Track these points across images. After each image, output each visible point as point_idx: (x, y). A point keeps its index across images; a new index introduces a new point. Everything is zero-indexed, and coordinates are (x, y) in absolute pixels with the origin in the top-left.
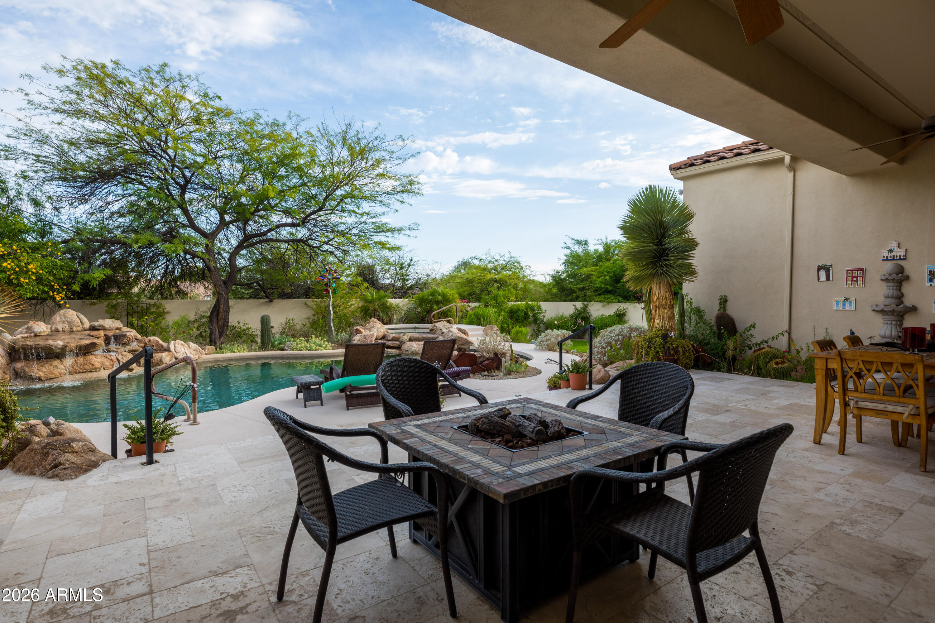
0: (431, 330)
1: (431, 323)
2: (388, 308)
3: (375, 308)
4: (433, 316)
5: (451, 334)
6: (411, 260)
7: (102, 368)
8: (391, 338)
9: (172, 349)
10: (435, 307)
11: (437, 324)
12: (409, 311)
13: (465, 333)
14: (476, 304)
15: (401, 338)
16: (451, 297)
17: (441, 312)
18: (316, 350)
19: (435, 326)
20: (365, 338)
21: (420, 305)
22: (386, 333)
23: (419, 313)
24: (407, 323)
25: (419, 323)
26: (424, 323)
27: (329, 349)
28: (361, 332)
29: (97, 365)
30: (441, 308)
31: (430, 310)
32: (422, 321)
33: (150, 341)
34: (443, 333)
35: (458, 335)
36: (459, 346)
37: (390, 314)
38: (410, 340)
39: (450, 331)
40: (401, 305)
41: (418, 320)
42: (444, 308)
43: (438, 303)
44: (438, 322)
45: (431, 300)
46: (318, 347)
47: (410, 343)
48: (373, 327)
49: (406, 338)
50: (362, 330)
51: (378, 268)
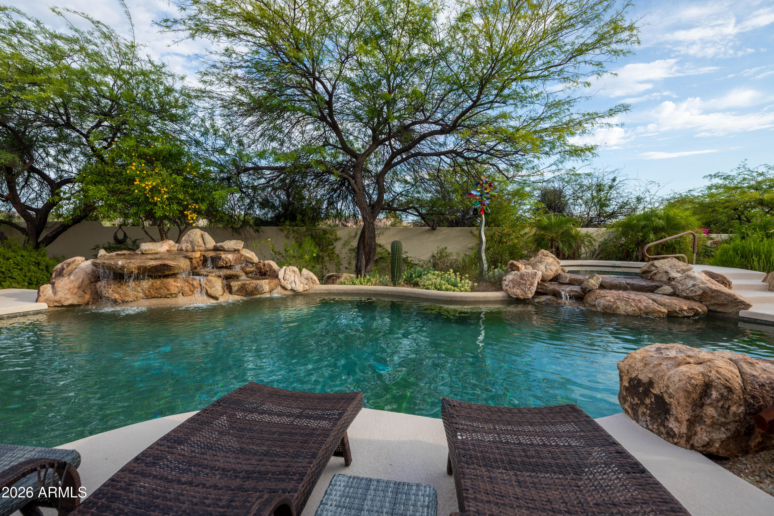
0: (645, 273)
1: (643, 260)
2: (573, 237)
3: (552, 237)
4: (648, 250)
5: (691, 283)
6: (614, 180)
7: (181, 294)
8: (567, 281)
9: (281, 276)
10: (652, 236)
11: (656, 263)
12: (605, 243)
13: (724, 281)
14: (724, 236)
15: (585, 283)
16: (683, 222)
17: (663, 245)
18: (447, 290)
19: (653, 265)
20: (522, 279)
21: (624, 234)
22: (560, 271)
23: (622, 245)
24: (601, 259)
25: (620, 259)
26: (630, 260)
27: (466, 291)
28: (518, 269)
29: (174, 290)
30: (662, 238)
31: (642, 241)
32: (627, 257)
33: (264, 265)
34: (670, 279)
35: (710, 285)
36: (712, 308)
37: (574, 245)
38: (602, 286)
39: (689, 277)
40: (594, 235)
41: (619, 255)
42: (668, 238)
43: (657, 230)
44: (656, 259)
45: (644, 227)
46: (449, 286)
47: (602, 292)
48: (540, 262)
49: (594, 282)
50: (520, 266)
51: (568, 191)
